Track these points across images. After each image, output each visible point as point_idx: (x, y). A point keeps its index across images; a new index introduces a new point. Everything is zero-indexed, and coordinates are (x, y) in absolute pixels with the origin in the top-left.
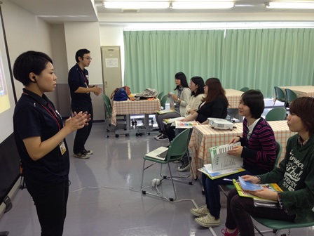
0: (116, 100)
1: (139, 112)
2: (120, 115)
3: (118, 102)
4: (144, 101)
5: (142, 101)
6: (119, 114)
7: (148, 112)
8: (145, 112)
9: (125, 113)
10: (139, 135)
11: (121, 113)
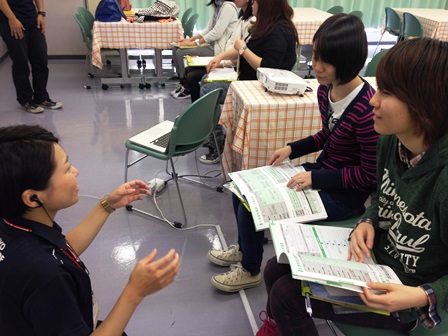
0: (100, 20)
1: (143, 45)
2: (108, 49)
3: (102, 24)
4: (153, 24)
5: (148, 24)
6: (105, 46)
7: (159, 46)
8: (154, 45)
9: (117, 46)
10: (145, 87)
11: (111, 46)
